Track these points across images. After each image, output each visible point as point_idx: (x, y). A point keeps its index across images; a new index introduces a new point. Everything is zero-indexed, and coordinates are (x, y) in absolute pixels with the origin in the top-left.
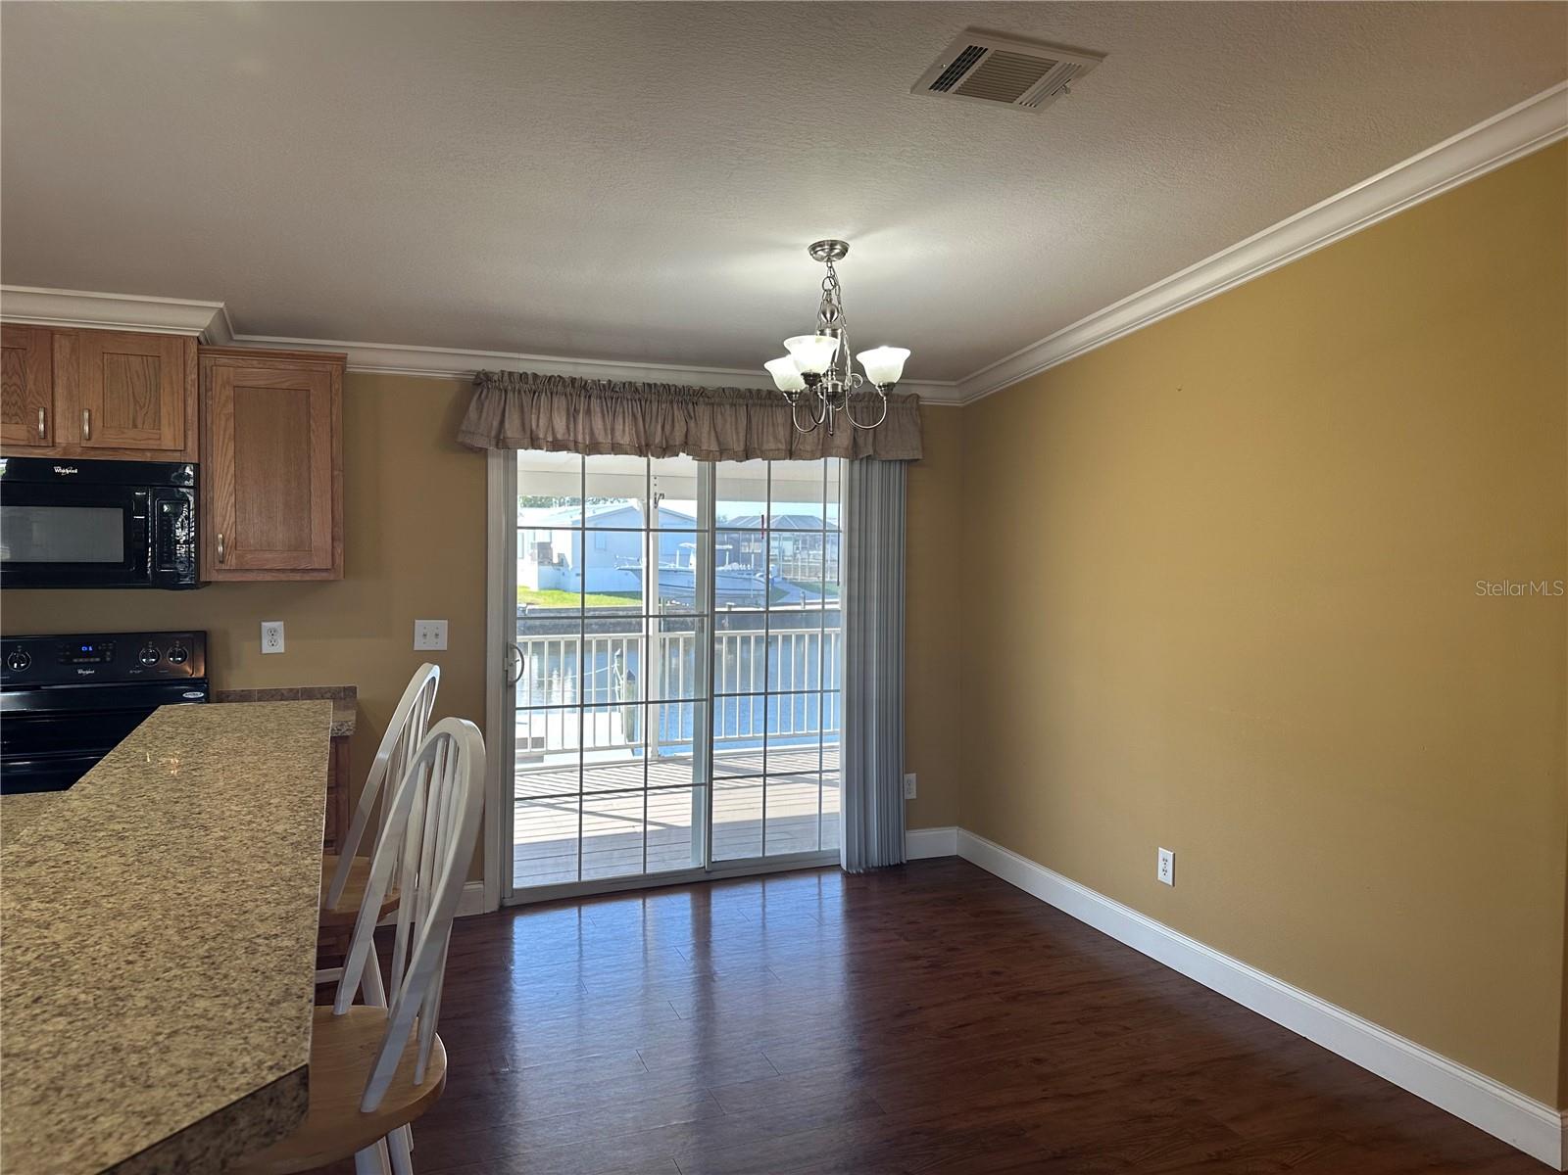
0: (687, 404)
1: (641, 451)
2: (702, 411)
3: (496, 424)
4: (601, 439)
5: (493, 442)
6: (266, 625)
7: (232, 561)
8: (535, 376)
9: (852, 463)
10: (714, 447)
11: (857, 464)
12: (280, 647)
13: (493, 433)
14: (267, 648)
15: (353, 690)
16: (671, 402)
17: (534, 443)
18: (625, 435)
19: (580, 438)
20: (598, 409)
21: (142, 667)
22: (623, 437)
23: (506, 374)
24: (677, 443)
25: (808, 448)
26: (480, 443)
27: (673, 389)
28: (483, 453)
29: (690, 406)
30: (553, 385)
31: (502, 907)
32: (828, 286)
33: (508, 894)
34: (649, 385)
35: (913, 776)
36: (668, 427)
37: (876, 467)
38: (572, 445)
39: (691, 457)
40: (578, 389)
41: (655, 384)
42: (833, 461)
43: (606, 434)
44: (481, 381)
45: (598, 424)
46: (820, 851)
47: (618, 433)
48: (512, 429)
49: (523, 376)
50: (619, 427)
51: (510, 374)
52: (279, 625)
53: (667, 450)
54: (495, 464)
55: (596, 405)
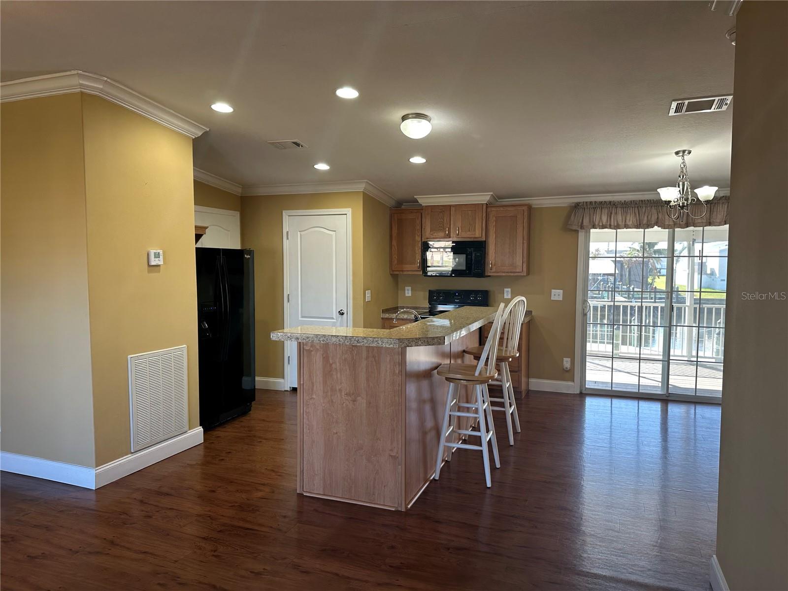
0: (658, 206)
1: (638, 227)
3: (581, 221)
4: (620, 223)
5: (580, 227)
6: (505, 289)
7: (494, 270)
8: (595, 202)
12: (509, 296)
13: (580, 224)
14: (506, 297)
15: (531, 312)
16: (652, 206)
17: (594, 227)
18: (631, 219)
19: (612, 224)
20: (620, 212)
21: (471, 300)
22: (629, 222)
23: (585, 203)
24: (653, 223)
25: (718, 221)
26: (574, 228)
27: (652, 202)
28: (577, 231)
29: (660, 207)
30: (602, 205)
31: (581, 393)
32: (682, 166)
33: (584, 389)
34: (642, 201)
36: (649, 217)
38: (608, 226)
39: (661, 228)
40: (612, 205)
41: (644, 200)
42: (721, 227)
43: (622, 222)
44: (577, 206)
45: (620, 217)
47: (627, 221)
48: (586, 222)
49: (591, 203)
50: (628, 218)
51: (586, 202)
52: (509, 290)
53: (649, 226)
54: (581, 235)
55: (619, 210)
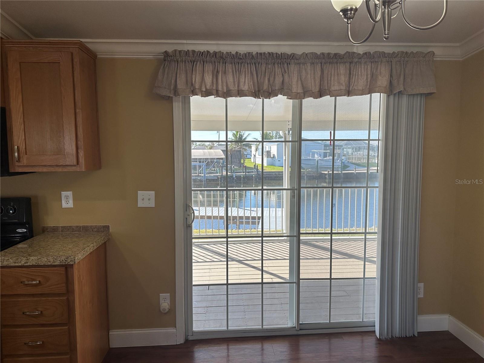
0: (283, 64)
1: (256, 94)
2: (293, 68)
3: (173, 81)
4: (231, 87)
5: (172, 92)
6: (64, 194)
7: (24, 161)
8: (194, 51)
9: (388, 96)
10: (300, 90)
11: (392, 97)
12: (71, 204)
13: (172, 87)
14: (64, 205)
15: (108, 227)
16: (274, 64)
17: (194, 93)
18: (246, 84)
19: (220, 88)
20: (231, 70)
22: (244, 85)
23: (177, 52)
24: (277, 88)
25: (361, 88)
26: (165, 92)
27: (275, 55)
28: (169, 99)
29: (286, 65)
30: (204, 57)
31: (187, 341)
33: (190, 334)
34: (261, 54)
35: (421, 285)
36: (272, 79)
37: (404, 100)
38: (215, 92)
39: (286, 97)
40: (219, 58)
41: (264, 53)
42: (376, 96)
43: (234, 85)
45: (230, 79)
46: (363, 321)
47: (242, 84)
48: (181, 85)
49: (187, 53)
50: (242, 80)
51: (180, 51)
52: (70, 193)
53: (270, 94)
54: (177, 106)
55: (229, 67)
